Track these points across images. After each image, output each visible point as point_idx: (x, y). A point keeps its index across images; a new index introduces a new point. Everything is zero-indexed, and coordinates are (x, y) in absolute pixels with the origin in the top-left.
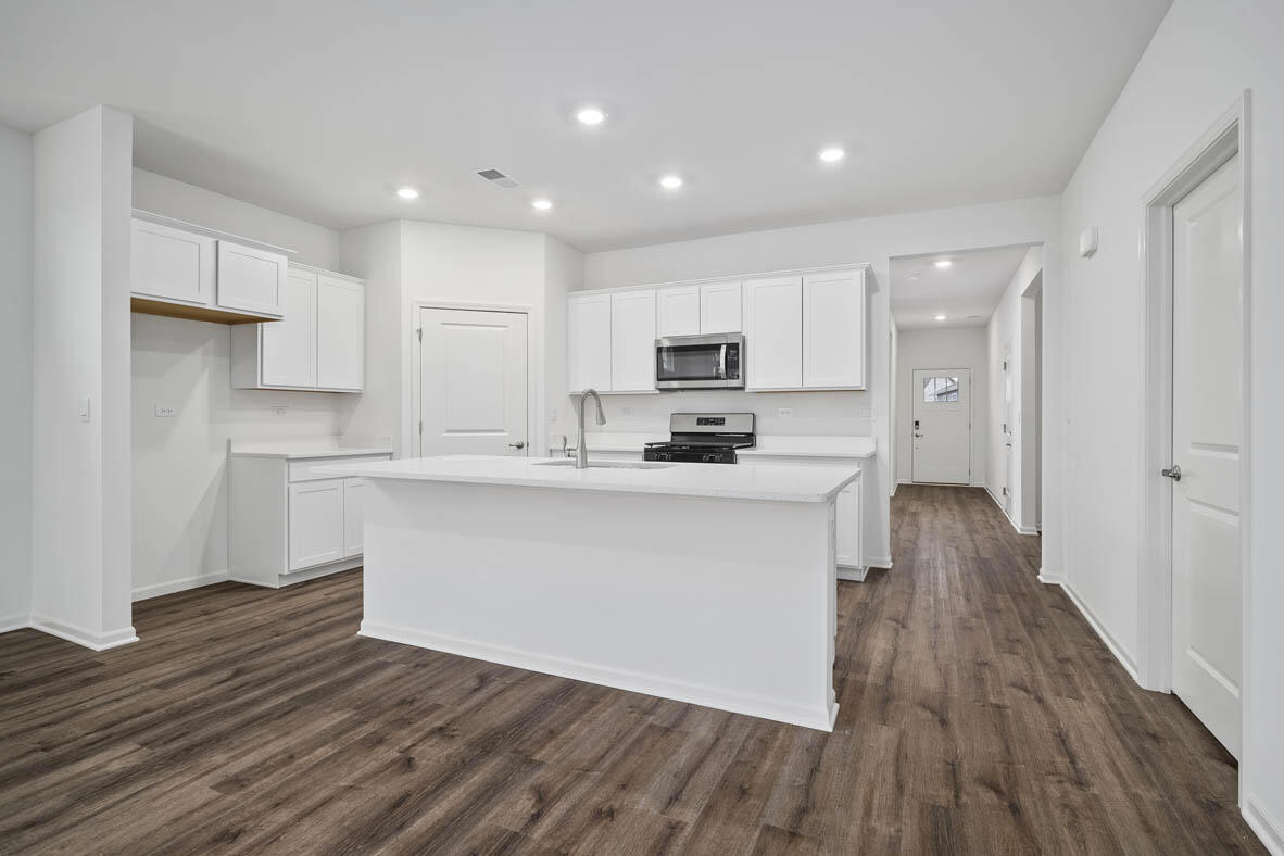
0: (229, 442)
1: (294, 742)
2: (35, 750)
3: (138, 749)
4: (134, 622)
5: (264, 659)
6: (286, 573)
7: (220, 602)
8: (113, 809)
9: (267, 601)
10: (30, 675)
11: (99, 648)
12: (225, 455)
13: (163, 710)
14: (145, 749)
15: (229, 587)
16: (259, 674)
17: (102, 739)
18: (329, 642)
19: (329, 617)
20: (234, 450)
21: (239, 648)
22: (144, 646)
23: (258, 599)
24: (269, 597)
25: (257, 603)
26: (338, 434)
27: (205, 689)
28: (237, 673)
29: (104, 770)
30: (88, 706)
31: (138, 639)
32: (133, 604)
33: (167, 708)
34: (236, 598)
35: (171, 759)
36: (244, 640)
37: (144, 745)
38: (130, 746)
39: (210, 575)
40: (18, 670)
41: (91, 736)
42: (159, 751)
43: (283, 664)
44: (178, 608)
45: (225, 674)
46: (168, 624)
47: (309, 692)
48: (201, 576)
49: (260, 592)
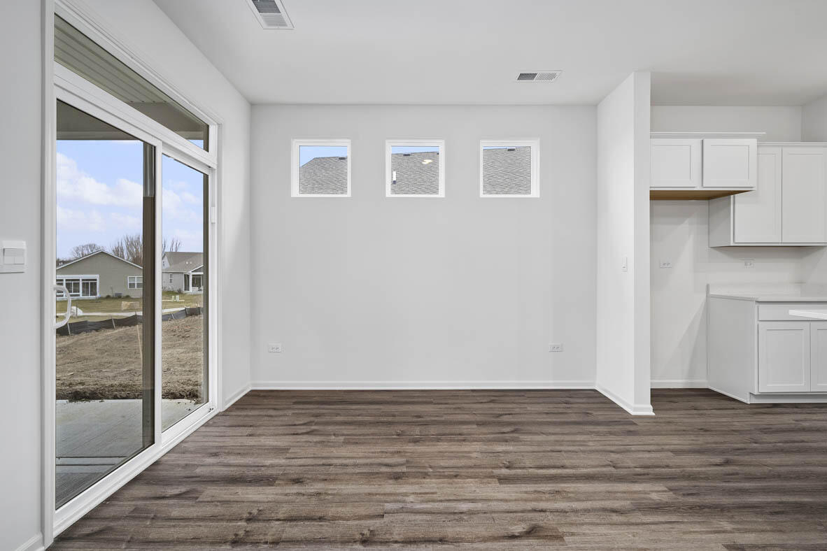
0: (708, 286)
1: (790, 542)
2: (609, 465)
3: (665, 491)
4: (652, 402)
5: (747, 458)
6: (756, 393)
7: (703, 403)
8: (658, 526)
9: (741, 412)
10: (601, 418)
11: (633, 413)
12: (704, 296)
13: (678, 470)
14: (671, 493)
15: (707, 393)
16: (747, 469)
17: (644, 474)
18: (808, 464)
19: (803, 441)
20: (711, 293)
21: (725, 442)
22: (658, 420)
23: (733, 409)
24: (740, 409)
25: (732, 412)
26: (800, 283)
27: (706, 466)
28: (727, 463)
29: (648, 496)
30: (633, 449)
31: (654, 414)
32: (651, 389)
33: (681, 469)
34: (715, 403)
35: (691, 509)
36: (729, 438)
37: (671, 490)
38: (660, 486)
39: (694, 381)
40: (595, 413)
41: (637, 469)
42: (681, 499)
43: (766, 469)
44: (675, 399)
45: (718, 460)
46: (671, 409)
47: (796, 503)
48: (689, 381)
49: (733, 403)
